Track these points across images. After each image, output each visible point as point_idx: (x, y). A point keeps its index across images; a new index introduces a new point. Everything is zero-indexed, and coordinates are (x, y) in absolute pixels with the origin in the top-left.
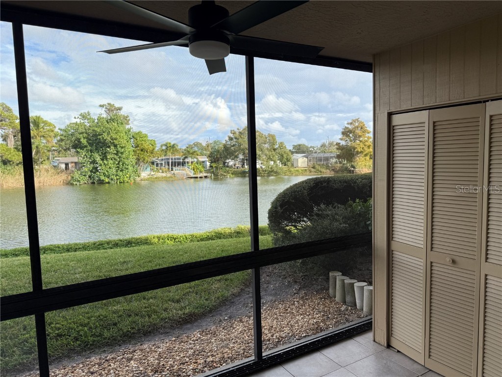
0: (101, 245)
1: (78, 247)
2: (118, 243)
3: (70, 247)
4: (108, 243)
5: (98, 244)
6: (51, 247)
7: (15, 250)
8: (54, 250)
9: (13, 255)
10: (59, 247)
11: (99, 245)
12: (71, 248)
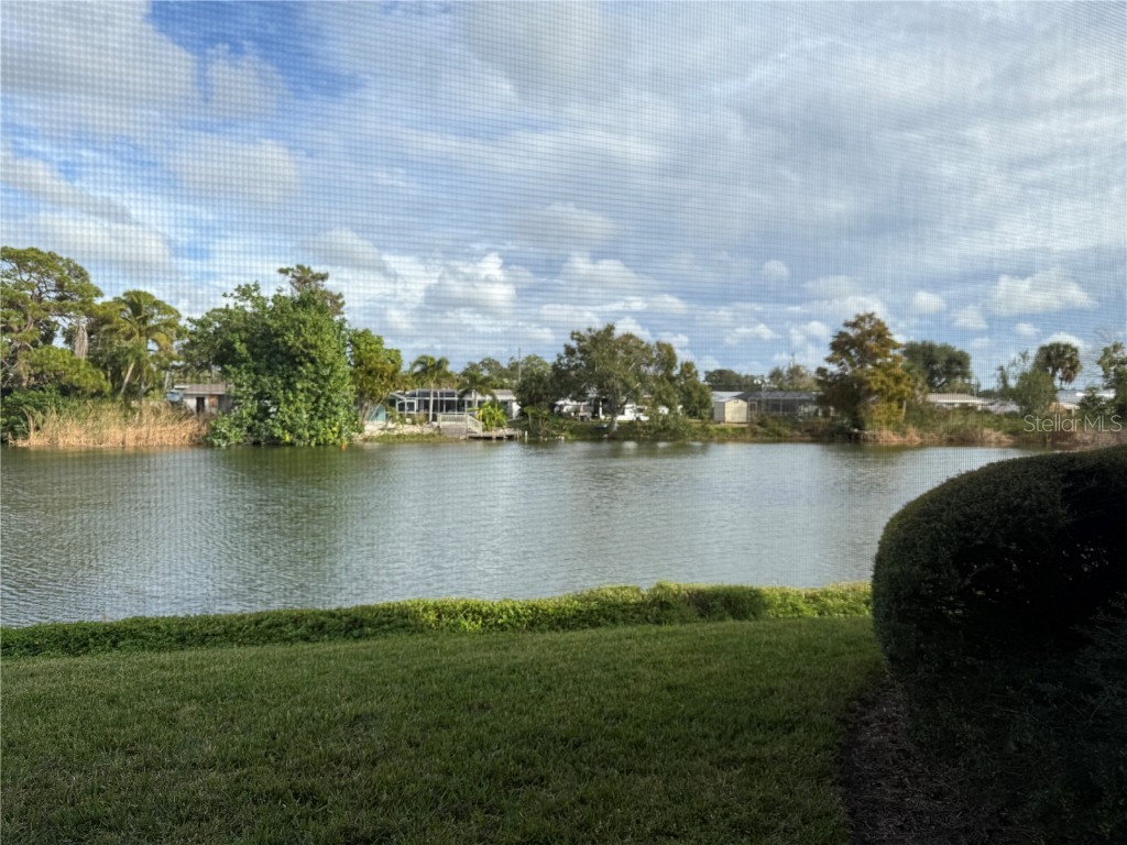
0: (276, 626)
1: (210, 632)
2: (324, 623)
3: (187, 628)
4: (295, 621)
5: (265, 623)
6: (135, 627)
7: (33, 632)
8: (142, 637)
9: (27, 646)
10: (157, 629)
11: (269, 627)
12: (191, 632)
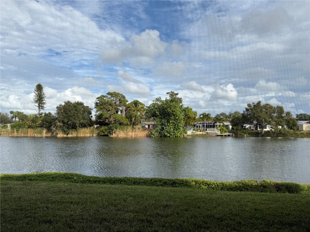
0: (156, 181)
1: (140, 181)
2: (167, 182)
3: (136, 180)
4: (160, 181)
5: (153, 181)
6: (125, 179)
7: (105, 179)
8: (126, 182)
9: (103, 182)
10: (129, 180)
11: (154, 182)
12: (136, 182)
